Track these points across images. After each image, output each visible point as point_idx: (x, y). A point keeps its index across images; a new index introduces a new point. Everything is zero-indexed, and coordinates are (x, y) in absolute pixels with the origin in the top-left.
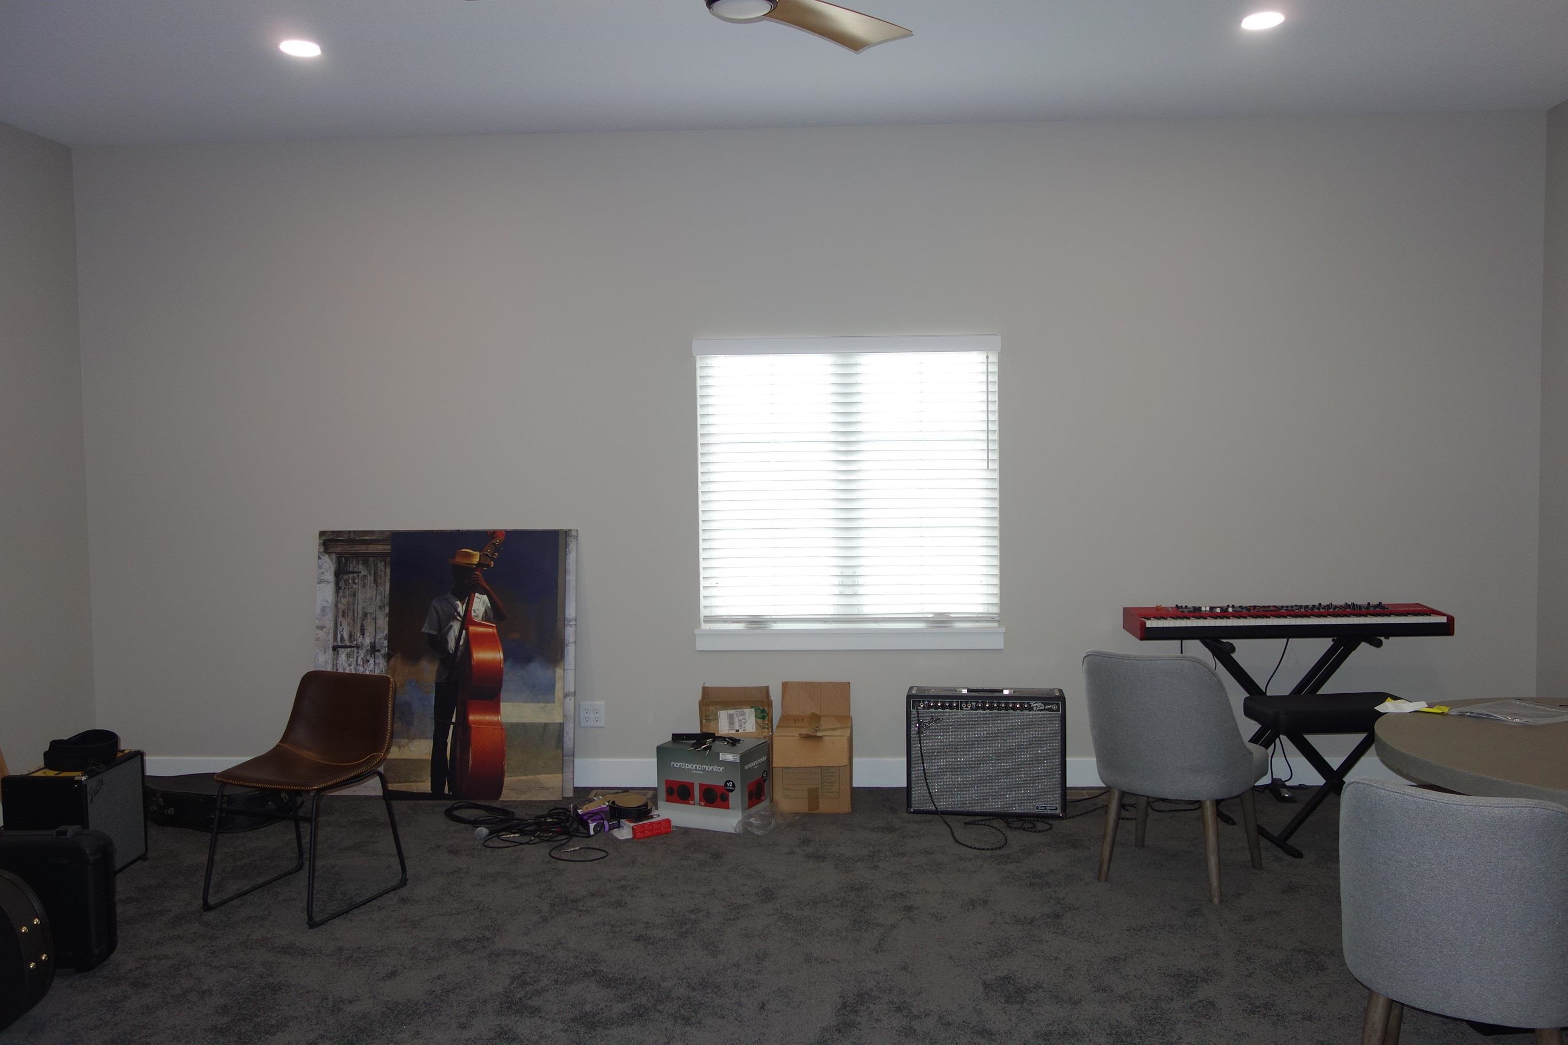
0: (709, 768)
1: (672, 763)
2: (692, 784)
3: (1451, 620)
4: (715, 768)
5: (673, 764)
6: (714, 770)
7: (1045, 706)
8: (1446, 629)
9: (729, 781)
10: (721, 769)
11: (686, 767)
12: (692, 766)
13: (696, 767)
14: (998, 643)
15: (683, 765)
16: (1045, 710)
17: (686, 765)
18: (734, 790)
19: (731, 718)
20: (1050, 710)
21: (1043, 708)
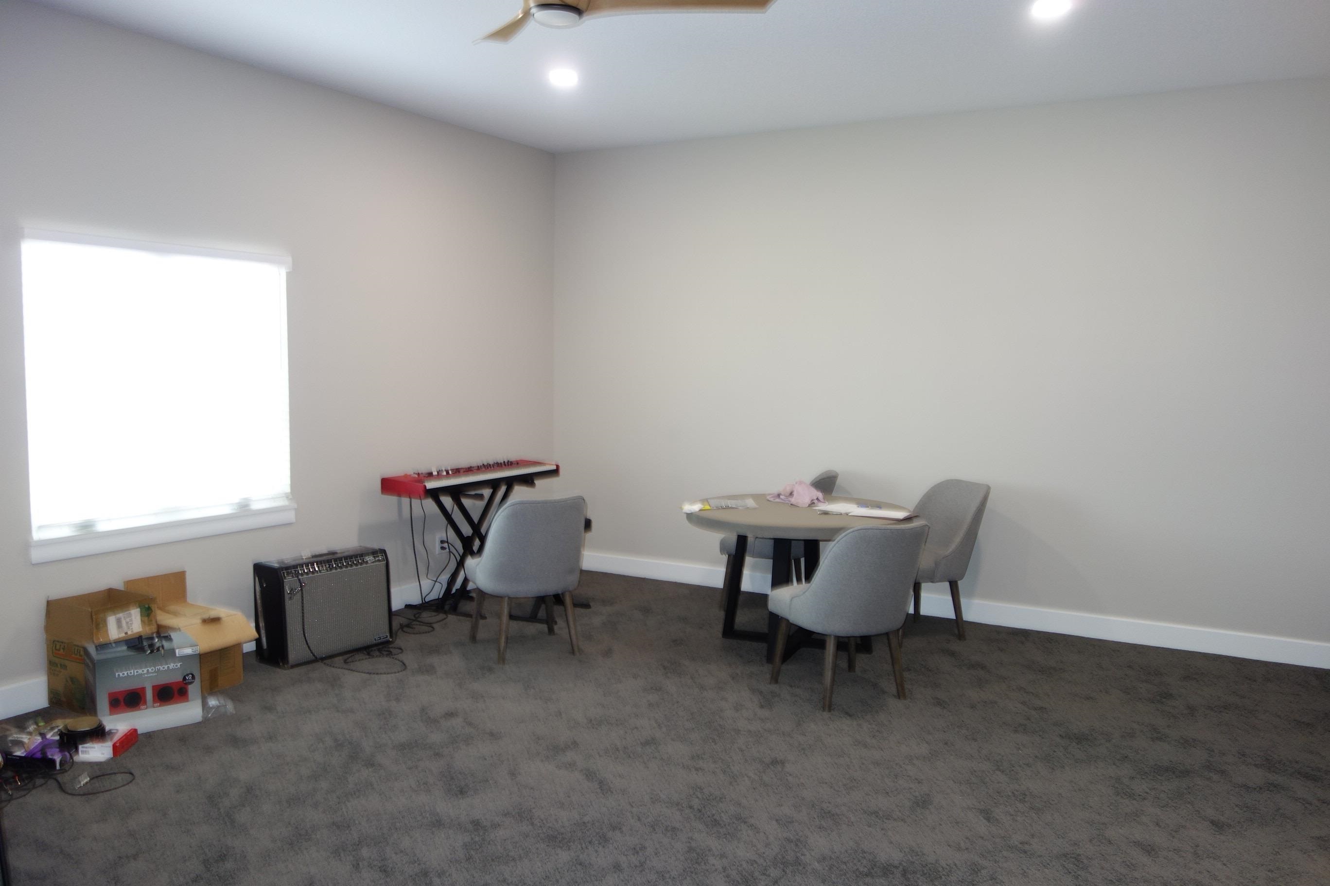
0: (164, 668)
1: (117, 674)
2: (143, 689)
3: (558, 466)
4: (171, 666)
5: (119, 675)
6: (171, 668)
7: (375, 559)
8: (555, 472)
9: (188, 675)
10: (179, 665)
11: (136, 674)
12: (143, 671)
13: (148, 670)
14: (290, 516)
15: (131, 673)
16: (375, 561)
17: (135, 671)
18: (193, 682)
19: (119, 621)
20: (379, 561)
21: (374, 560)
